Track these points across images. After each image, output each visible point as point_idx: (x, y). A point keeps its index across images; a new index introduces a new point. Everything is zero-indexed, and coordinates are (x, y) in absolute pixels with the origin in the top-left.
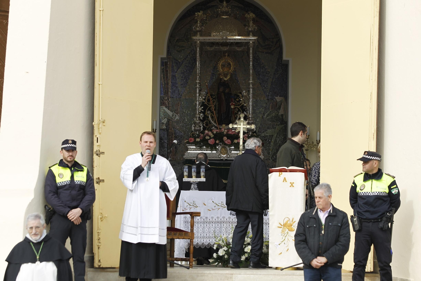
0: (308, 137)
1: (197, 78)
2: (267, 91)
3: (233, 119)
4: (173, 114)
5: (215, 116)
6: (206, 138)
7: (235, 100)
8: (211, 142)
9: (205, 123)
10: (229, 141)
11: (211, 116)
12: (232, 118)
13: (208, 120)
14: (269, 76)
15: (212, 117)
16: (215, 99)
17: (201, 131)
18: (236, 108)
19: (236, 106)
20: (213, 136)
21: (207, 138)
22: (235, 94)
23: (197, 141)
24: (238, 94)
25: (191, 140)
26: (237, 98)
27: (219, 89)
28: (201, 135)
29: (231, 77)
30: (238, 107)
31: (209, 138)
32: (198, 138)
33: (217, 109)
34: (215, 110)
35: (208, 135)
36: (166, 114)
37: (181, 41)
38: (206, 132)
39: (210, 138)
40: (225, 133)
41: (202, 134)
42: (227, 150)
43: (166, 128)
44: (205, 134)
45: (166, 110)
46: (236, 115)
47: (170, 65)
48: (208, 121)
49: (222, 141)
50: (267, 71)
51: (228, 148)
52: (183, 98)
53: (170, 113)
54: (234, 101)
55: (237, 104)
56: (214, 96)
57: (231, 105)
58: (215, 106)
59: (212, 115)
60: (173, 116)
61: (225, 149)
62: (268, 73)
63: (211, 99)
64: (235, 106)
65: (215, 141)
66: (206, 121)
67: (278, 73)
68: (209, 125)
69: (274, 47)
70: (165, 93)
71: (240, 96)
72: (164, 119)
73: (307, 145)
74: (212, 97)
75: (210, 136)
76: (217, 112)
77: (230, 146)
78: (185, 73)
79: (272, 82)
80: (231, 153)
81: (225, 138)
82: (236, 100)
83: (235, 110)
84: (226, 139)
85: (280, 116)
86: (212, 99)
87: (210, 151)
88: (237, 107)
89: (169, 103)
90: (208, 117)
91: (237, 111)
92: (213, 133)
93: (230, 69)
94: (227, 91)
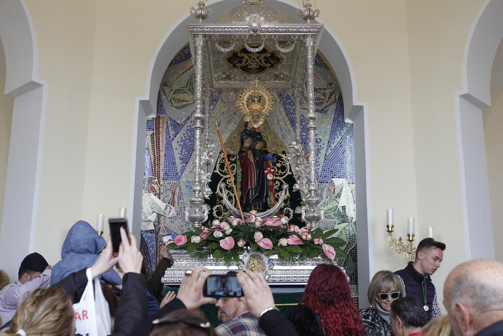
0: (412, 238)
1: (197, 108)
2: (318, 169)
3: (271, 202)
4: (167, 205)
5: (235, 196)
6: (214, 234)
7: (274, 164)
8: (227, 243)
9: (216, 210)
10: (268, 241)
11: (227, 195)
12: (268, 199)
13: (222, 204)
14: (320, 146)
15: (230, 198)
16: (235, 162)
17: (204, 221)
18: (276, 180)
19: (276, 176)
20: (231, 230)
21: (218, 234)
22: (274, 155)
23: (194, 243)
24: (280, 155)
25: (179, 240)
26: (277, 162)
27: (242, 143)
28: (204, 230)
29: (266, 122)
30: (281, 179)
31: (221, 235)
32: (197, 235)
33: (239, 180)
34: (235, 182)
35: (219, 228)
36: (154, 205)
37: (181, 93)
38: (216, 222)
39: (225, 236)
40: (258, 224)
41: (207, 227)
42: (263, 264)
43: (154, 228)
44: (213, 228)
45: (155, 200)
46: (276, 195)
47: (163, 129)
48: (221, 206)
49: (250, 241)
50: (317, 139)
51: (266, 259)
52: (183, 180)
53: (162, 205)
54: (273, 167)
55: (278, 173)
56: (234, 158)
57: (268, 173)
58: (235, 176)
59: (229, 193)
60: (166, 209)
61: (258, 262)
62: (319, 141)
63: (227, 163)
64: (275, 178)
65: (236, 242)
66: (218, 206)
67: (334, 142)
68: (224, 214)
69: (327, 102)
70: (155, 171)
71: (284, 159)
72: (152, 214)
73: (411, 253)
74: (229, 160)
75: (223, 232)
76: (239, 187)
77: (269, 252)
78: (187, 141)
79: (326, 155)
80: (272, 269)
81: (258, 236)
82: (276, 166)
83: (274, 185)
84: (262, 236)
85: (341, 210)
86: (229, 163)
87: (225, 265)
88: (278, 178)
89: (160, 188)
90: (221, 198)
91: (278, 187)
92: (230, 224)
93: (264, 108)
94: (258, 146)
